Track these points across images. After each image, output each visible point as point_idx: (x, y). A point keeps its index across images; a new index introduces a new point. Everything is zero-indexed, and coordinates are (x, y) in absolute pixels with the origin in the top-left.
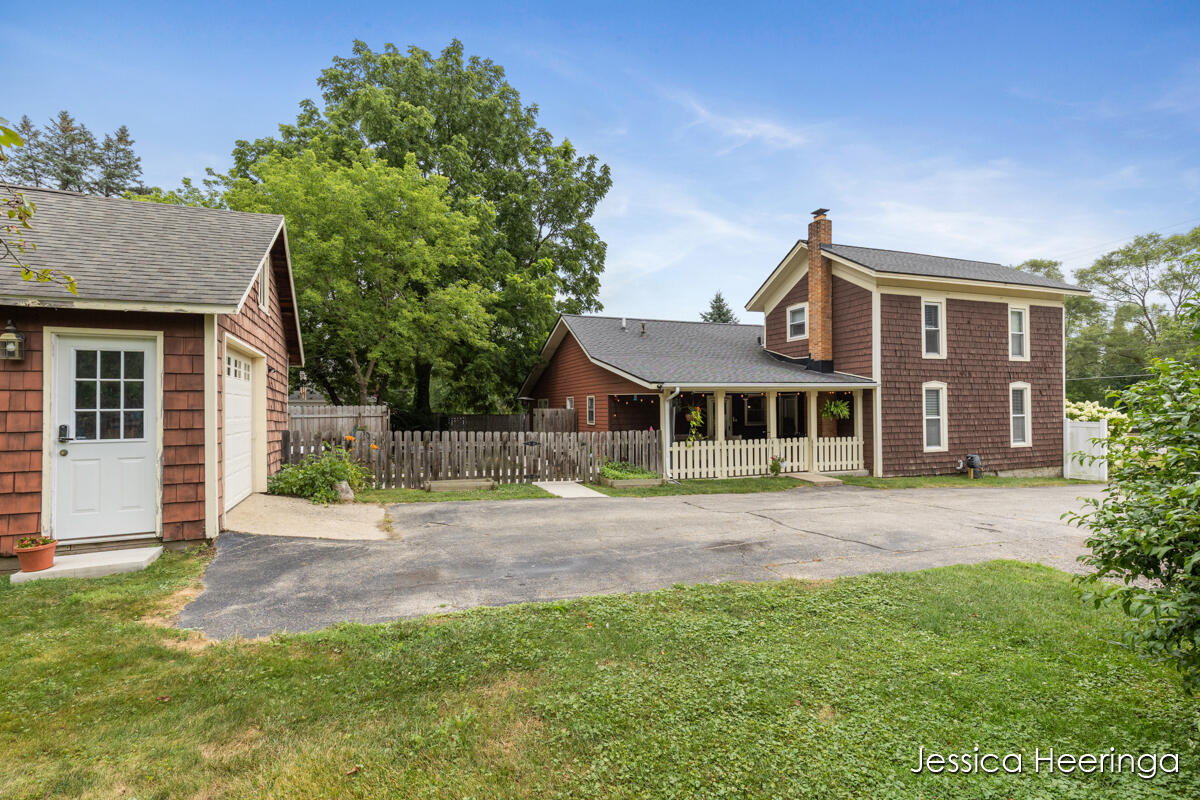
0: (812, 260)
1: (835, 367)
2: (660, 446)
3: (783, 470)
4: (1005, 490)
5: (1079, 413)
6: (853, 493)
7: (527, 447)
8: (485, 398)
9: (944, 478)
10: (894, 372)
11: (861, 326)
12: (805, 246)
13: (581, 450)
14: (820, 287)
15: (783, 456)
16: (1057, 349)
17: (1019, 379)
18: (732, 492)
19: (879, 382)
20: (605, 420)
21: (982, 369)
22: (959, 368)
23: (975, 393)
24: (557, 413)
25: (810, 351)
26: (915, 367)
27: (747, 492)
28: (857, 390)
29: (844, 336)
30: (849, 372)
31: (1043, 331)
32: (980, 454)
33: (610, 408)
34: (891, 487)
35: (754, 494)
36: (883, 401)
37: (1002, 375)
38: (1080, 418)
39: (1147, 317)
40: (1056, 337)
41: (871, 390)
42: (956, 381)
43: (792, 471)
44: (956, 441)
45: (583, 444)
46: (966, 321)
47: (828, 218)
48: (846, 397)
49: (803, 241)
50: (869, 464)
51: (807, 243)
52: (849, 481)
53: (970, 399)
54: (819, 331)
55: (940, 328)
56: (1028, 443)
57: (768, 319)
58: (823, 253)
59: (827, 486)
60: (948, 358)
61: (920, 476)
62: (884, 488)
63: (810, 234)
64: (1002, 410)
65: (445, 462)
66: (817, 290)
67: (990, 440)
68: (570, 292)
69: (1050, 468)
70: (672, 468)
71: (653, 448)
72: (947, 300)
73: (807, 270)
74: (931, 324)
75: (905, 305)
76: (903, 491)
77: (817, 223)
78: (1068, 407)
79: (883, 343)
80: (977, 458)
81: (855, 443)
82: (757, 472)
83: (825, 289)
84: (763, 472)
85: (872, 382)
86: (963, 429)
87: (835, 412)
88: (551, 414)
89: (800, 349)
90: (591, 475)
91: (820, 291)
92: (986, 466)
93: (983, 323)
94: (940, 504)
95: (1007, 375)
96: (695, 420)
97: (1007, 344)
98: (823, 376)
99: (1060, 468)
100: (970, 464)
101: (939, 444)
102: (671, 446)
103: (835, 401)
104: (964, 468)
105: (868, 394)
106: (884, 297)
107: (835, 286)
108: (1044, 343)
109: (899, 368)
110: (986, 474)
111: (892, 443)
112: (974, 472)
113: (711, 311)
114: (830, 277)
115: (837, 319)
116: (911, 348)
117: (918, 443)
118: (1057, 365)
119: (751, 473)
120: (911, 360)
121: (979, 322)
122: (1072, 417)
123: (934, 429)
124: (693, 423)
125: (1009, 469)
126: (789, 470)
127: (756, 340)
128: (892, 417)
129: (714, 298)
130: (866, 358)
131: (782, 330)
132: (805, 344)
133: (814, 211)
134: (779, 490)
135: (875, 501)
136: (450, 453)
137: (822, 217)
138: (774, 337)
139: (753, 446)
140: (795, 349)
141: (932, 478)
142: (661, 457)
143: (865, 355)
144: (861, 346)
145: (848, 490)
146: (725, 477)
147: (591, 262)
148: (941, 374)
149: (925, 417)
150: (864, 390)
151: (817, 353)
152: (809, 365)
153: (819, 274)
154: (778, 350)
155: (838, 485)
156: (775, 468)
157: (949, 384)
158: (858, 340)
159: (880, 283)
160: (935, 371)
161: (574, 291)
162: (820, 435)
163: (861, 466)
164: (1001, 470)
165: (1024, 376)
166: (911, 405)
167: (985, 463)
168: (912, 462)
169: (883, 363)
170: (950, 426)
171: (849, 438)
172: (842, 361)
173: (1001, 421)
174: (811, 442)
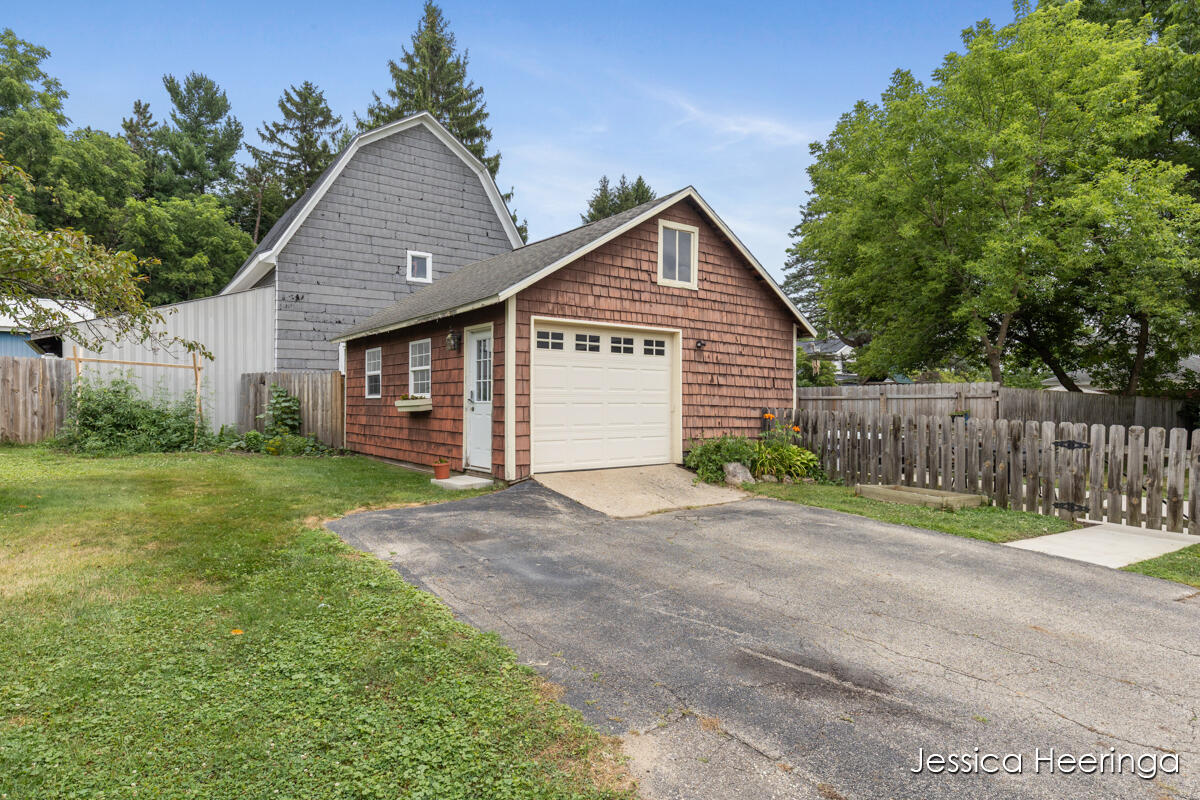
7: (1062, 450)
65: (920, 461)
136: (928, 448)
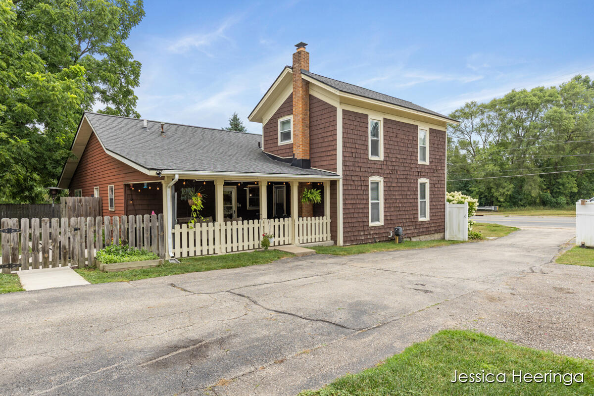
0: (295, 81)
1: (312, 164)
2: (162, 228)
3: (272, 244)
4: (419, 251)
5: (452, 199)
6: (323, 261)
7: (4, 234)
8: (31, 189)
9: (381, 244)
10: (351, 168)
11: (329, 134)
12: (290, 70)
13: (74, 236)
14: (301, 102)
15: (272, 233)
16: (443, 158)
17: (423, 176)
18: (224, 268)
19: (341, 176)
20: (122, 206)
21: (403, 168)
22: (390, 168)
23: (399, 185)
24: (80, 201)
25: (294, 152)
26: (364, 165)
27: (238, 267)
28: (327, 180)
29: (317, 141)
30: (322, 169)
31: (436, 146)
32: (402, 227)
33: (126, 196)
34: (349, 253)
35: (244, 268)
36: (344, 190)
37: (415, 173)
38: (453, 202)
39: (472, 147)
40: (442, 150)
41: (336, 181)
42: (389, 176)
43: (279, 245)
44: (389, 218)
45: (76, 230)
46: (395, 136)
47: (307, 50)
48: (318, 186)
49: (289, 67)
50: (334, 237)
51: (292, 68)
52: (321, 251)
53: (397, 189)
54: (301, 136)
55: (379, 139)
56: (427, 218)
57: (265, 128)
58: (303, 77)
59: (304, 256)
60: (384, 160)
61: (366, 243)
62: (345, 255)
63: (294, 61)
64: (414, 197)
66: (299, 106)
67: (407, 217)
68: (111, 102)
69: (439, 234)
70: (174, 248)
71: (155, 232)
72: (384, 119)
73: (292, 91)
74: (374, 136)
75: (358, 119)
76: (357, 257)
77: (299, 53)
78: (448, 196)
79: (344, 147)
80: (401, 229)
81: (325, 221)
82: (251, 247)
83: (304, 104)
84: (256, 247)
85: (336, 175)
86: (392, 210)
87: (311, 198)
88: (74, 202)
89: (288, 151)
90: (87, 259)
91: (301, 106)
92: (405, 235)
93: (405, 138)
94: (383, 267)
95: (417, 174)
96: (196, 205)
97: (417, 152)
98: (303, 171)
99: (443, 233)
100: (397, 234)
101: (378, 220)
102: (173, 228)
103: (311, 189)
104: (393, 236)
105: (334, 184)
106: (345, 112)
107: (311, 102)
108: (436, 153)
109: (354, 166)
110: (405, 239)
111: (350, 220)
112: (399, 238)
113: (230, 127)
114: (308, 97)
115: (313, 128)
116: (362, 152)
117: (366, 220)
118: (443, 168)
119: (246, 248)
120: (362, 160)
121: (402, 136)
122: (449, 201)
123: (375, 211)
124: (194, 207)
125: (418, 236)
126: (277, 244)
127: (257, 144)
128: (349, 202)
129: (232, 117)
130: (332, 158)
131: (275, 137)
132: (291, 147)
133: (296, 44)
134: (266, 262)
135: (339, 267)
137: (302, 49)
138: (270, 142)
139: (247, 226)
140: (284, 151)
141: (374, 244)
142: (163, 238)
143: (332, 155)
144: (329, 149)
145: (319, 258)
146: (223, 253)
147: (126, 77)
148: (380, 171)
149: (370, 201)
150: (331, 181)
151: (299, 153)
152: (293, 163)
153: (300, 93)
154: (272, 152)
155: (313, 255)
156: (265, 244)
157: (385, 178)
158: (327, 144)
159: (343, 101)
160: (376, 169)
161: (114, 101)
162: (300, 215)
163: (329, 238)
164: (413, 237)
165: (425, 174)
166: (361, 193)
167: (404, 233)
168: (362, 233)
169: (344, 161)
170: (385, 207)
171: (321, 218)
172: (316, 160)
173: (414, 204)
174: (293, 221)
